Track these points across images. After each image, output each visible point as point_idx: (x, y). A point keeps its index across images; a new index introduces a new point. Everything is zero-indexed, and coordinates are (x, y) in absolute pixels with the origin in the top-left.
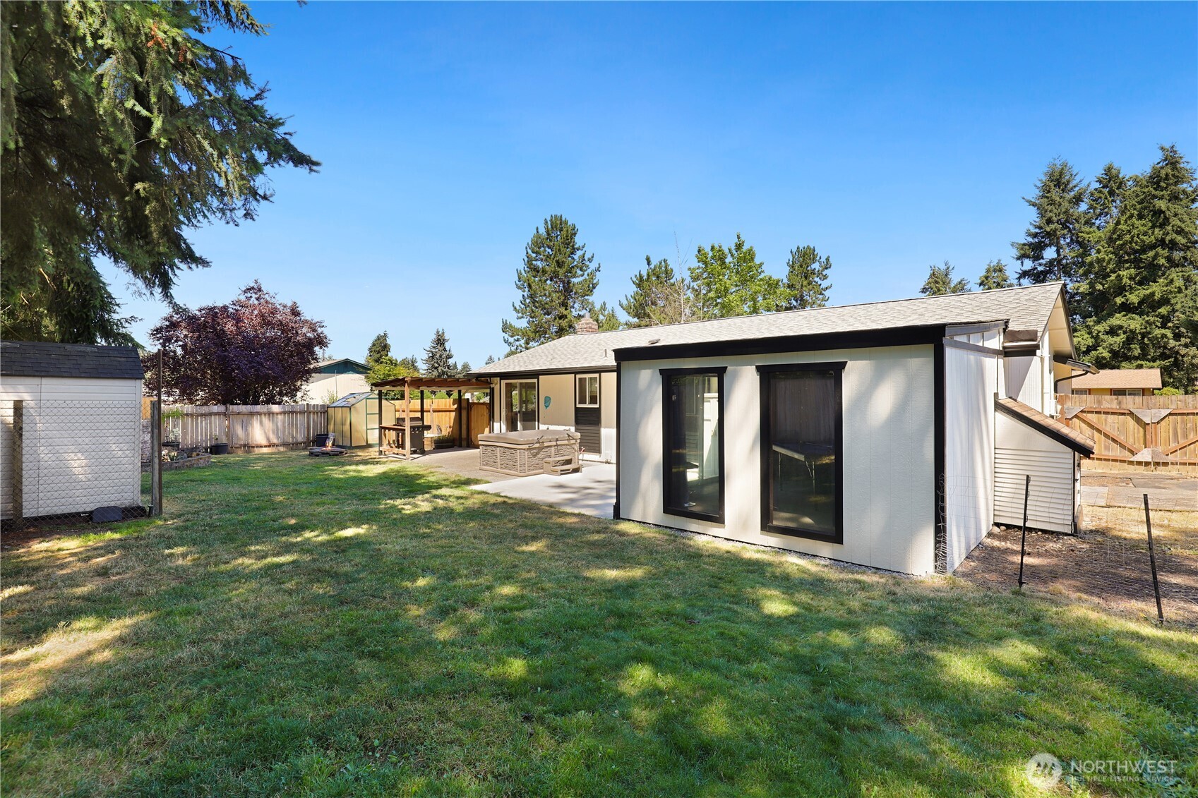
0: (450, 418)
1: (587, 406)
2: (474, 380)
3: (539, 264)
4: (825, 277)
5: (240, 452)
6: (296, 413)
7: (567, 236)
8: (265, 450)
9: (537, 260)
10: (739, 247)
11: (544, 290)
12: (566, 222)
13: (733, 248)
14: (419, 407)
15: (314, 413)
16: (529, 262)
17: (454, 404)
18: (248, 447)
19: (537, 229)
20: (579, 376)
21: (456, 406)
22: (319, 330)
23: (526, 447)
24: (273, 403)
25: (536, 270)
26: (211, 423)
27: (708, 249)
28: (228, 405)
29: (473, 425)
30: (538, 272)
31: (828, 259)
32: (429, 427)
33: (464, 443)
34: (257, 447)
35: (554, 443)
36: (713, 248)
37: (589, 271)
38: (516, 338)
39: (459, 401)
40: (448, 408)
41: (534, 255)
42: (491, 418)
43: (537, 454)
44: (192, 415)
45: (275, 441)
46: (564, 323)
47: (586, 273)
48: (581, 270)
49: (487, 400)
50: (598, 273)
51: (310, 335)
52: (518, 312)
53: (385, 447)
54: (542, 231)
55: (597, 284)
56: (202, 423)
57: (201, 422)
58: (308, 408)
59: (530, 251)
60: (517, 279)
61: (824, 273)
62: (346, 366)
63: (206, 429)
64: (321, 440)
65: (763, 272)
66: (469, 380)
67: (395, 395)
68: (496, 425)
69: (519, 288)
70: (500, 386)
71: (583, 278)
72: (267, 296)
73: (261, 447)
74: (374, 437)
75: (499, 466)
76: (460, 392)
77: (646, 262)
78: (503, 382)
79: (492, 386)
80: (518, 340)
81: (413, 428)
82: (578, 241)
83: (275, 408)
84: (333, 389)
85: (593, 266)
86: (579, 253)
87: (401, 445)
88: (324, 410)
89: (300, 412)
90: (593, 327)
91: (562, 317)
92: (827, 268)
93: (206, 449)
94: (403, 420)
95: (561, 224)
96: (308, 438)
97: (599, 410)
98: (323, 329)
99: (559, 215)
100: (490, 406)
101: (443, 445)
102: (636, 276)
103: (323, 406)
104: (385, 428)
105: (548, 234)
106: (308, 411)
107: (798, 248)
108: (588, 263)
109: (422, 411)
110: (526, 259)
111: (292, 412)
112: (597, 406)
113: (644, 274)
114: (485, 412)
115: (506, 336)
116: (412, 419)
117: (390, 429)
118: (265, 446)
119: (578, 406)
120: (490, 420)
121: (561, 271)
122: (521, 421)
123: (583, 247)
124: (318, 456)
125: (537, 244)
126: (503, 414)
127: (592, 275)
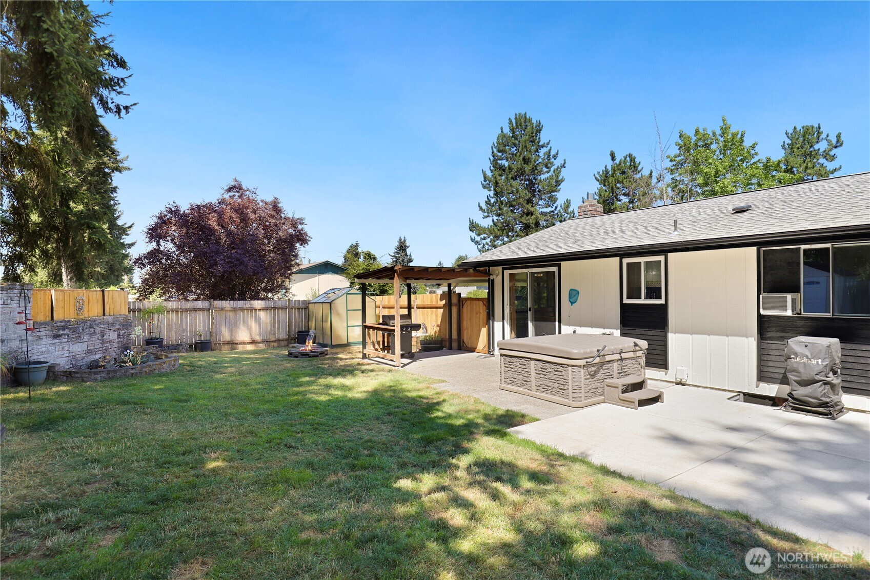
0: (436, 316)
1: (643, 301)
2: (471, 271)
3: (505, 163)
4: (833, 158)
5: (225, 349)
6: (278, 308)
7: (532, 133)
8: (250, 347)
9: (502, 159)
10: (725, 130)
11: (512, 186)
12: (530, 120)
13: (718, 132)
14: (406, 303)
15: (295, 309)
16: (495, 163)
17: (441, 300)
18: (233, 344)
19: (502, 128)
20: (626, 261)
21: (444, 302)
22: (300, 227)
23: (582, 362)
24: (258, 300)
25: (502, 168)
26: (195, 319)
27: (691, 133)
28: (212, 300)
29: (465, 324)
30: (504, 170)
31: (839, 136)
32: (417, 327)
33: (455, 345)
34: (240, 343)
35: (617, 357)
36: (697, 131)
37: (555, 167)
38: (482, 236)
39: (449, 295)
40: (434, 304)
41: (500, 154)
42: (490, 316)
43: (596, 373)
44: (176, 311)
45: (258, 338)
46: (531, 220)
47: (552, 169)
48: (547, 167)
49: (484, 293)
50: (563, 169)
51: (291, 231)
52: (483, 211)
53: (369, 350)
54: (507, 130)
55: (563, 180)
56: (188, 318)
57: (186, 318)
58: (289, 304)
59: (495, 150)
60: (483, 179)
61: (832, 153)
62: (326, 268)
63: (191, 325)
64: (301, 337)
65: (756, 154)
66: (466, 270)
67: (374, 291)
68: (498, 325)
69: (484, 187)
70: (500, 277)
71: (550, 174)
72: (248, 193)
73: (244, 343)
74: (356, 334)
75: (534, 388)
76: (449, 286)
77: (610, 158)
78: (507, 272)
79: (492, 277)
80: (484, 239)
81: (402, 327)
82: (544, 138)
83: (258, 304)
84: (315, 287)
85: (557, 163)
86: (543, 151)
87: (388, 347)
88: (305, 307)
89: (282, 308)
90: (598, 209)
91: (529, 213)
92: (836, 147)
93: (191, 346)
94: (392, 317)
95: (525, 122)
96: (289, 335)
97: (664, 307)
98: (303, 226)
99: (523, 113)
100: (489, 302)
101: (432, 347)
102: (598, 173)
103: (304, 302)
104: (369, 328)
105: (513, 132)
106: (290, 307)
107: (795, 128)
108: (552, 160)
109: (409, 307)
110: (492, 158)
111: (274, 308)
112: (662, 301)
113: (609, 168)
114: (482, 310)
115: (473, 235)
116: (402, 317)
117: (374, 328)
118: (249, 343)
119: (626, 301)
120: (488, 319)
121: (528, 168)
122: (532, 321)
123: (548, 144)
124: (297, 357)
125: (502, 145)
126: (507, 311)
127: (557, 171)
